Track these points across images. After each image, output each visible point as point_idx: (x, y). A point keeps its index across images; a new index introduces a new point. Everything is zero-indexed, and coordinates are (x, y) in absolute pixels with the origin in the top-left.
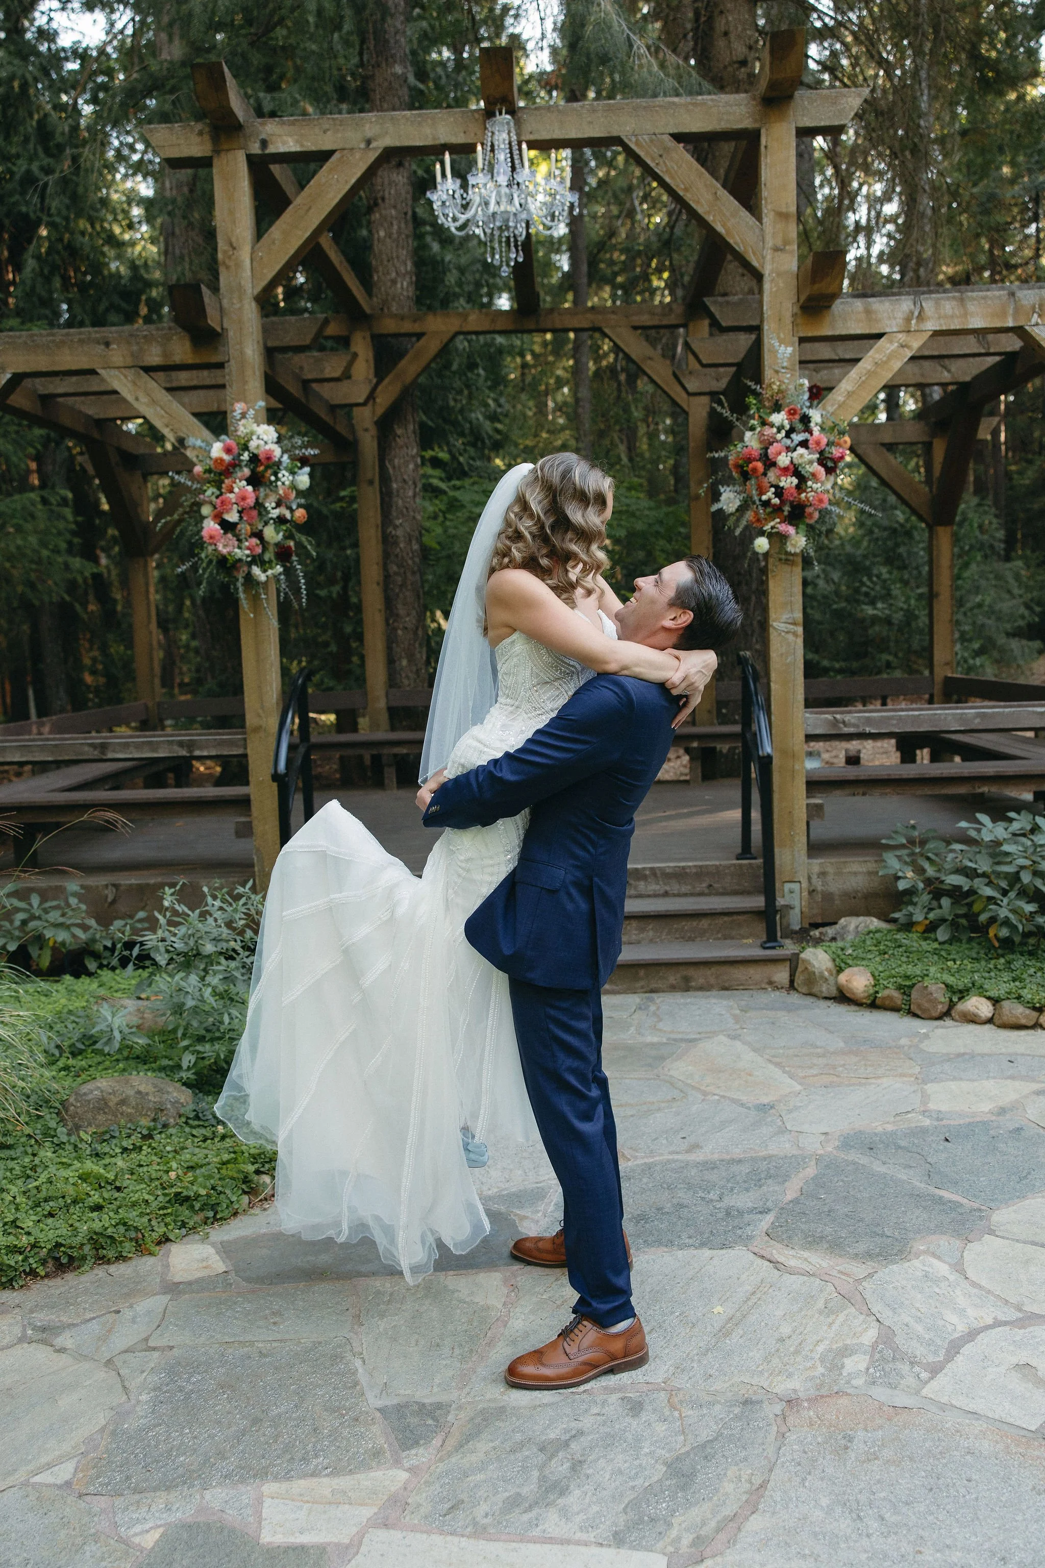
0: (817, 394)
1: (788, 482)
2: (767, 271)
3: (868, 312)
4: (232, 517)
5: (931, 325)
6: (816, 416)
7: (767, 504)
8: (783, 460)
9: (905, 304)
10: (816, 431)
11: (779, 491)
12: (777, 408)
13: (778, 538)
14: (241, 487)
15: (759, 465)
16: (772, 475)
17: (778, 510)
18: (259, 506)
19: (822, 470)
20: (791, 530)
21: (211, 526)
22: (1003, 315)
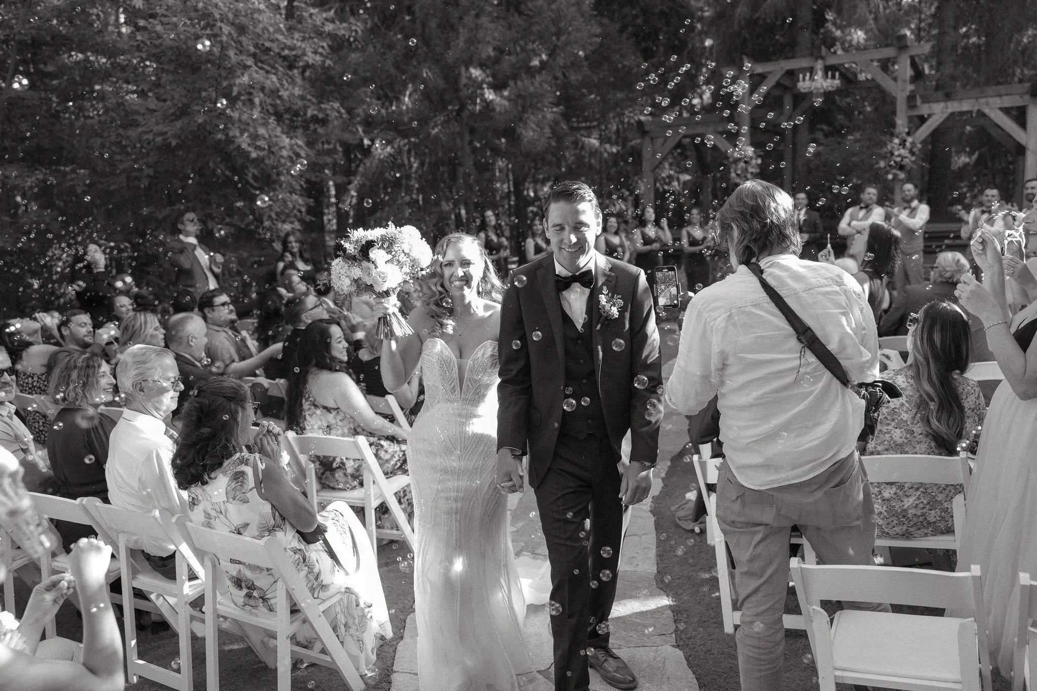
0: (908, 134)
1: (898, 159)
2: (899, 97)
3: (930, 108)
4: (739, 172)
5: (950, 110)
6: (910, 139)
7: (891, 166)
8: (896, 153)
9: (942, 105)
10: (908, 144)
11: (895, 162)
12: (898, 137)
13: (895, 176)
14: (742, 164)
15: (889, 155)
16: (894, 158)
17: (895, 167)
18: (746, 170)
19: (909, 155)
20: (898, 172)
21: (733, 175)
22: (974, 106)
